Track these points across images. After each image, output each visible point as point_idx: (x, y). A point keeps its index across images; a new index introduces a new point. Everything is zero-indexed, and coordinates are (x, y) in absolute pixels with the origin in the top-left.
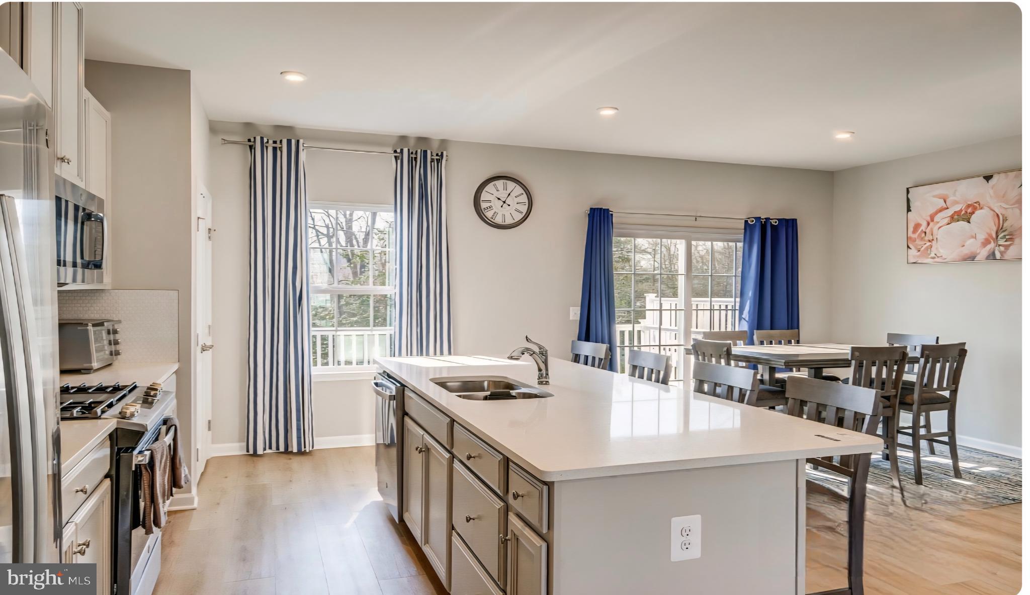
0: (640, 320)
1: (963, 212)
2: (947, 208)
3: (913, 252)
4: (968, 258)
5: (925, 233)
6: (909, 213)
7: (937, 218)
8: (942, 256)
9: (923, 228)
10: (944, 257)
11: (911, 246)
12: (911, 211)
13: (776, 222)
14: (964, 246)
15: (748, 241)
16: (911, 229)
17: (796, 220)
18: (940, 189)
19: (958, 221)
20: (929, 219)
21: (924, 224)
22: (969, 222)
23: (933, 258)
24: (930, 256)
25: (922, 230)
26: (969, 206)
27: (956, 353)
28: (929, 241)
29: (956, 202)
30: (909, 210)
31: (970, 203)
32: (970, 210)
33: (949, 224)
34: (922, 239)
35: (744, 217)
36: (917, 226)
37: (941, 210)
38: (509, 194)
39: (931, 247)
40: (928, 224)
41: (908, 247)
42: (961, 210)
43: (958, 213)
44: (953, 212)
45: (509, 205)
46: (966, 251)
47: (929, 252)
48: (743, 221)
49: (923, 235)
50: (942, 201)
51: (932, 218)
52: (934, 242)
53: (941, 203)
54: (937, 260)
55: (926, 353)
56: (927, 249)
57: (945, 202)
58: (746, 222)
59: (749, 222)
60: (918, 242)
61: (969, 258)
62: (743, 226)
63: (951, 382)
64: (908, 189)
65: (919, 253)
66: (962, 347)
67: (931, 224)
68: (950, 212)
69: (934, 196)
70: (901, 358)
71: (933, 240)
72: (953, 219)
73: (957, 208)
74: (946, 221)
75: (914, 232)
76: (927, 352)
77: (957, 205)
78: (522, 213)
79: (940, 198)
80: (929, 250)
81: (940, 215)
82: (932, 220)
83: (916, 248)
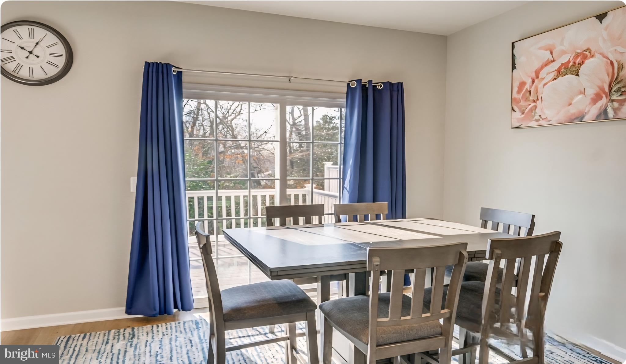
0: (305, 185)
1: (571, 64)
2: (554, 61)
3: (517, 115)
4: (575, 119)
5: (530, 92)
6: (514, 70)
7: (542, 74)
8: (546, 118)
9: (527, 86)
10: (549, 119)
11: (515, 108)
12: (516, 68)
13: (381, 86)
14: (570, 104)
15: (350, 106)
16: (515, 89)
17: (402, 84)
18: (546, 40)
19: (566, 74)
20: (534, 75)
21: (529, 81)
22: (577, 75)
23: (537, 120)
24: (534, 119)
25: (527, 89)
26: (577, 55)
27: (547, 246)
28: (534, 101)
29: (564, 52)
30: (514, 67)
31: (579, 51)
32: (578, 60)
33: (555, 79)
34: (527, 99)
35: (347, 80)
36: (522, 84)
37: (546, 64)
38: (37, 43)
39: (536, 108)
40: (533, 82)
41: (513, 109)
42: (569, 62)
43: (565, 65)
44: (560, 65)
45: (38, 57)
46: (573, 110)
47: (533, 114)
48: (346, 85)
49: (528, 94)
50: (548, 52)
51: (537, 73)
52: (539, 102)
53: (547, 55)
54: (542, 122)
55: (497, 254)
56: (531, 110)
57: (552, 53)
58: (349, 84)
59: (351, 85)
60: (522, 103)
61: (577, 118)
62: (345, 90)
63: (538, 288)
64: (513, 43)
65: (523, 116)
66: (554, 239)
67: (536, 81)
68: (555, 66)
69: (540, 48)
70: (457, 262)
71: (538, 99)
72: (559, 73)
73: (564, 59)
74: (552, 75)
75: (519, 92)
76: (498, 251)
77: (564, 56)
78: (57, 66)
79: (547, 50)
80: (534, 112)
81: (546, 69)
82: (537, 77)
83: (520, 109)
